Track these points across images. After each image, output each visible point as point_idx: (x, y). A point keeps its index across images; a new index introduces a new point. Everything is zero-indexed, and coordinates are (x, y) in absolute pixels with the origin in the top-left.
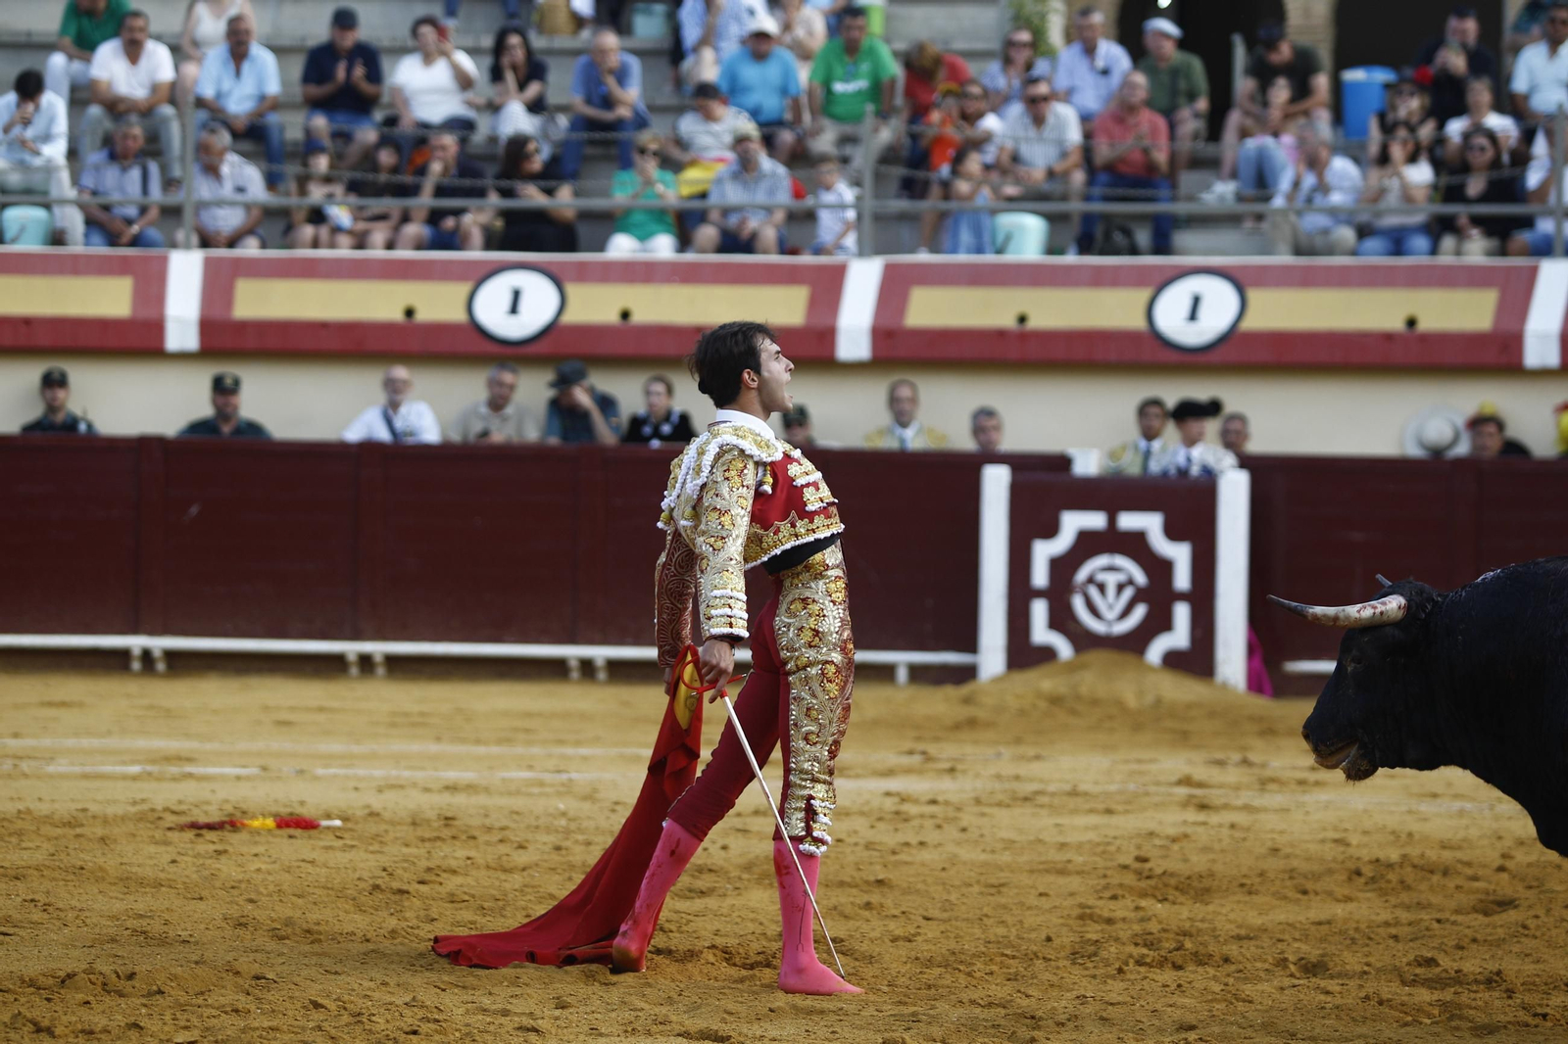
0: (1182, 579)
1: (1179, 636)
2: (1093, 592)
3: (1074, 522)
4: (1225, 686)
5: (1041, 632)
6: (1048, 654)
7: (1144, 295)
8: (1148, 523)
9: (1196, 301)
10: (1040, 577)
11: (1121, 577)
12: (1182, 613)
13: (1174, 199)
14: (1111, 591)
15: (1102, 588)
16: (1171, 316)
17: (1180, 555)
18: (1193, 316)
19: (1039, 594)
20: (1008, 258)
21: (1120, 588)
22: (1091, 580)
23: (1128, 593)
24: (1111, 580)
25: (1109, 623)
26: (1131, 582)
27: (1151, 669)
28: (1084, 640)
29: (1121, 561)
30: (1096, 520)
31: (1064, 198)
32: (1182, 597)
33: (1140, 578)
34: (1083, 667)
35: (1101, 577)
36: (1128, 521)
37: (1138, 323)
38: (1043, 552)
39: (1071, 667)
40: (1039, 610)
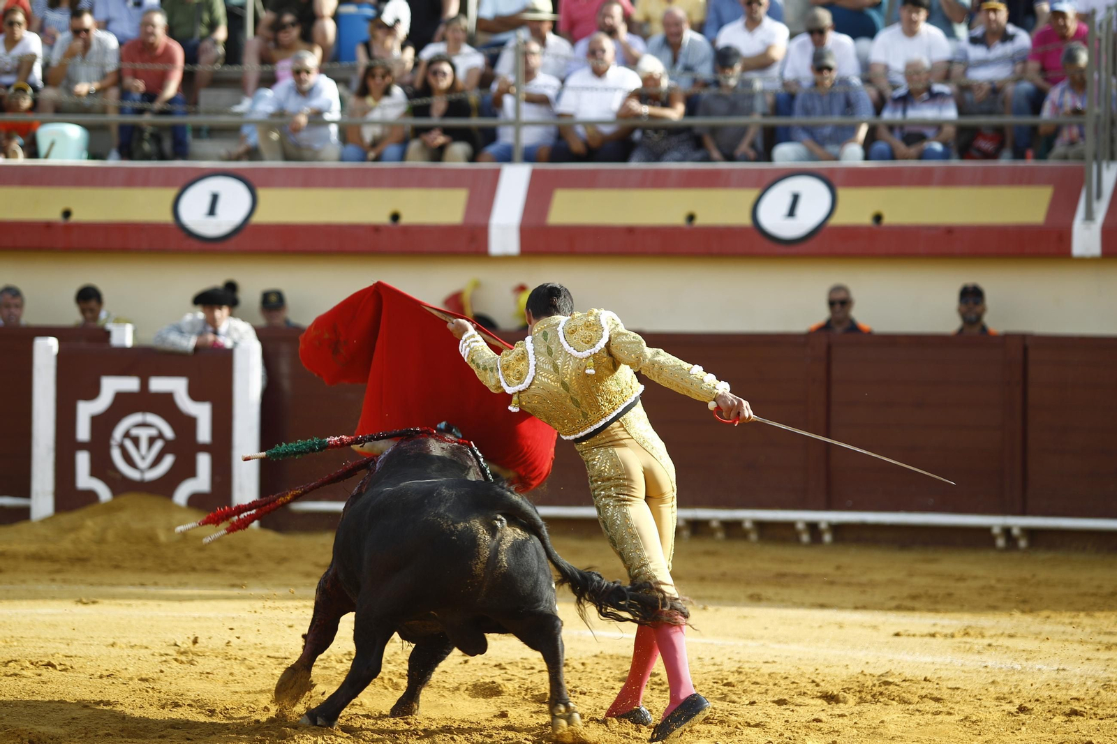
0: (204, 433)
2: (129, 444)
3: (112, 386)
5: (84, 479)
6: (90, 497)
7: (171, 193)
8: (176, 386)
9: (215, 198)
10: (83, 432)
11: (153, 432)
12: (204, 462)
13: (196, 113)
14: (144, 444)
15: (136, 441)
16: (193, 211)
17: (202, 413)
18: (212, 211)
19: (83, 446)
20: (53, 161)
21: (152, 441)
22: (127, 435)
23: (159, 445)
24: (144, 434)
25: (142, 471)
26: (161, 436)
27: (178, 507)
28: (120, 485)
29: (151, 418)
30: (131, 384)
31: (104, 111)
32: (204, 448)
33: (169, 433)
34: (120, 508)
35: (135, 432)
36: (158, 384)
37: (166, 217)
38: (86, 411)
39: (109, 508)
40: (83, 460)
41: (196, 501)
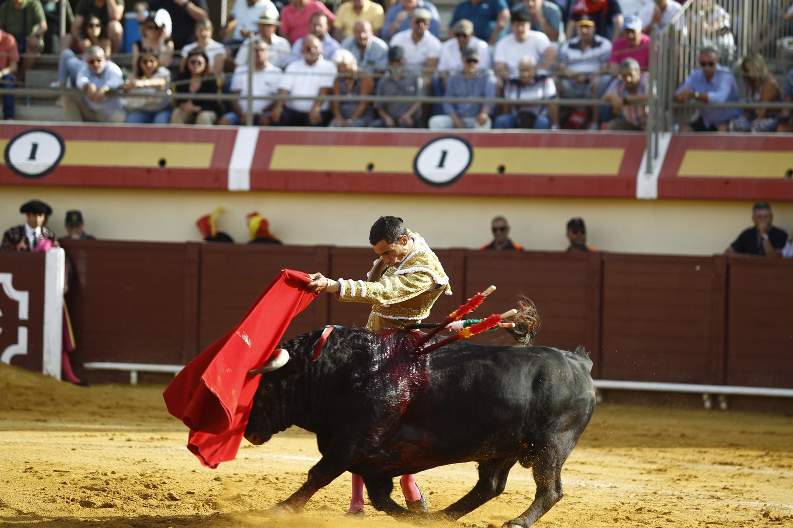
0: (23, 313)
1: (21, 347)
4: (49, 376)
7: (3, 143)
8: (4, 279)
9: (35, 147)
12: (23, 333)
16: (19, 156)
17: (22, 298)
18: (33, 156)
27: (4, 364)
32: (23, 323)
41: (17, 360)
